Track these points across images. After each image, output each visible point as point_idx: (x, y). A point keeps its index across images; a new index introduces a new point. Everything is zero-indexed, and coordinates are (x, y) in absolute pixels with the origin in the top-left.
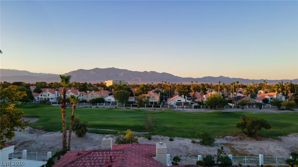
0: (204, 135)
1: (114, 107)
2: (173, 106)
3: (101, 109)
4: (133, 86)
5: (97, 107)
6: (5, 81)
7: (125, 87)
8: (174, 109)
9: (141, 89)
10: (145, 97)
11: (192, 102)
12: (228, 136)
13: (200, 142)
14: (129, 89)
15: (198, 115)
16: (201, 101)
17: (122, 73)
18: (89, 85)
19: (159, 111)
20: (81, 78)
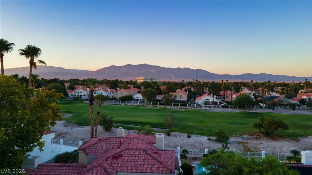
0: (219, 133)
1: (141, 105)
2: (200, 105)
3: (130, 106)
4: (164, 83)
5: (126, 105)
6: (42, 78)
7: (155, 84)
8: (200, 108)
9: (169, 87)
11: (221, 101)
12: (246, 136)
13: (216, 139)
14: (158, 88)
16: (230, 101)
17: (154, 70)
18: (120, 82)
19: (185, 110)
20: (113, 75)
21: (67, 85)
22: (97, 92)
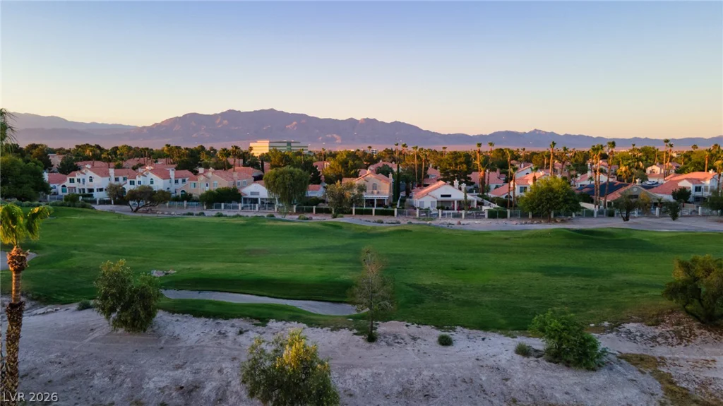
1: (265, 215)
2: (431, 212)
3: (227, 220)
4: (320, 154)
5: (220, 215)
7: (299, 157)
8: (432, 220)
9: (340, 163)
10: (351, 187)
11: (480, 199)
12: (632, 325)
13: (548, 351)
14: (308, 166)
15: (506, 239)
16: (504, 197)
17: (294, 123)
18: (209, 152)
19: (393, 228)
20: (194, 136)
21: (56, 160)
22: (138, 179)
